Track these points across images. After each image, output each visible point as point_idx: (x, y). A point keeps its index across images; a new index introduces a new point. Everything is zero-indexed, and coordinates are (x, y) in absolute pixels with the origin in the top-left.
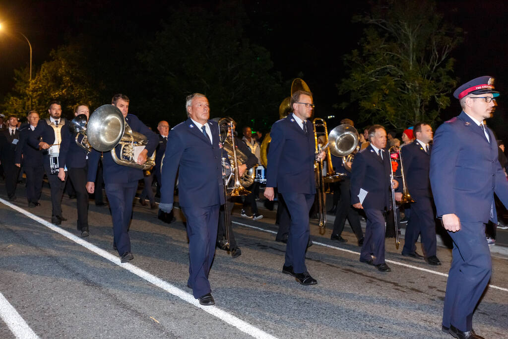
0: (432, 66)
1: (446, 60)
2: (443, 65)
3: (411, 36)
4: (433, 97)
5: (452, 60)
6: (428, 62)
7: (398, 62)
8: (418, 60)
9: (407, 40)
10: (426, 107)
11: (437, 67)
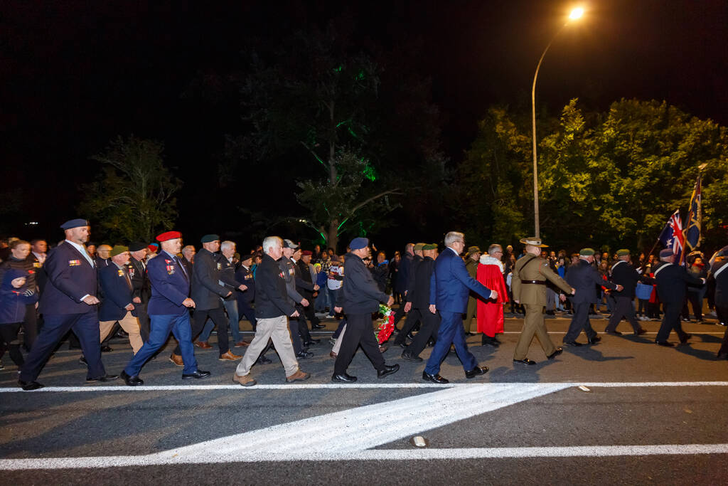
0: (160, 201)
1: (171, 198)
2: (168, 201)
3: (143, 177)
4: (161, 222)
5: (175, 199)
6: (156, 197)
7: (132, 195)
8: (148, 195)
9: (141, 180)
10: (155, 228)
11: (163, 203)
